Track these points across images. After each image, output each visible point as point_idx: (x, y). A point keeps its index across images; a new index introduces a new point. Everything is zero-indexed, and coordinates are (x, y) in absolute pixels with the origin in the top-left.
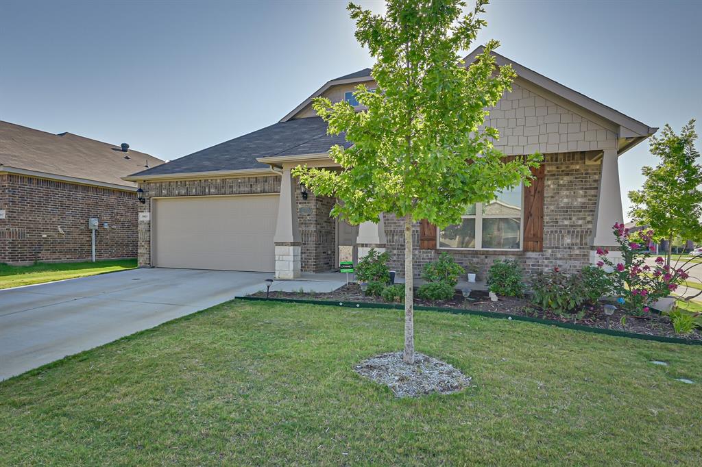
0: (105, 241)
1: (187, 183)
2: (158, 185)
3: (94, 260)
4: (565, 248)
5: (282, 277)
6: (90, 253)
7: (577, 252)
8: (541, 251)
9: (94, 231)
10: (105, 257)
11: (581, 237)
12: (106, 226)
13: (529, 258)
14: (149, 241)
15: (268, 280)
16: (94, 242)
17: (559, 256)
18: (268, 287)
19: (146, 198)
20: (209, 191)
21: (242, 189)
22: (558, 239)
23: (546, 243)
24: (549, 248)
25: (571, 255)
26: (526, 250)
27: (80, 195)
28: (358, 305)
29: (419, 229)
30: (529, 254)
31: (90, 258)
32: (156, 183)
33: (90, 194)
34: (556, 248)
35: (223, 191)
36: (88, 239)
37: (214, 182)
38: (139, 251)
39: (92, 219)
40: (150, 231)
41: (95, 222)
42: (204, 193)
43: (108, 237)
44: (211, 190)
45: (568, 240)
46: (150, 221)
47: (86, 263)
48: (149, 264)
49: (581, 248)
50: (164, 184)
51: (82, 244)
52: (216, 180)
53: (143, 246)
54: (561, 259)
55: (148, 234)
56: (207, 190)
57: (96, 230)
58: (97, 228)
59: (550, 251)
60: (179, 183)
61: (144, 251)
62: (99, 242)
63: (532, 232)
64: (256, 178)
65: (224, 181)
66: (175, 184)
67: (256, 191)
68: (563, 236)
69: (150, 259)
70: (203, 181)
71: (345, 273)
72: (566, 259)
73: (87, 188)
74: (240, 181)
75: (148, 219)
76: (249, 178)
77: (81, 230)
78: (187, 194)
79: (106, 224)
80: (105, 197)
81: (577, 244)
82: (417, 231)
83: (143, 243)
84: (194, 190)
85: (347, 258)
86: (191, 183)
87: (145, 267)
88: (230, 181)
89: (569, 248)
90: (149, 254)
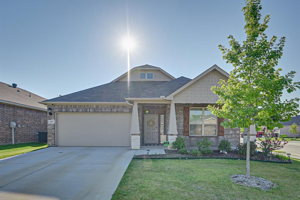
0: (18, 134)
1: (77, 106)
2: (60, 107)
3: (13, 144)
4: (230, 135)
5: (134, 148)
6: (11, 140)
7: (234, 136)
8: (223, 136)
9: (13, 129)
10: (19, 142)
11: (235, 131)
12: (19, 126)
13: (220, 138)
14: (55, 134)
15: (148, 150)
16: (13, 134)
17: (229, 137)
18: (148, 153)
19: (52, 112)
20: (89, 110)
21: (107, 110)
22: (228, 132)
23: (225, 133)
24: (226, 135)
25: (232, 137)
26: (218, 135)
27: (5, 109)
28: (187, 158)
29: (183, 128)
30: (220, 137)
31: (11, 143)
32: (58, 106)
33: (11, 109)
34: (228, 135)
35: (97, 111)
36: (10, 133)
37: (92, 107)
38: (48, 138)
39: (12, 122)
40: (55, 128)
41: (14, 124)
42: (86, 111)
43: (20, 131)
44: (90, 110)
45: (231, 132)
46: (55, 124)
47: (9, 145)
48: (55, 145)
49: (235, 135)
50: (63, 106)
51: (7, 136)
52: (93, 106)
53: (51, 136)
54: (229, 138)
55: (54, 130)
56: (88, 110)
57: (14, 128)
58: (15, 127)
59: (226, 136)
60: (72, 106)
61: (52, 139)
62: (16, 134)
63: (221, 129)
64: (114, 106)
65: (97, 106)
66: (70, 106)
67: (113, 111)
68: (230, 131)
69: (55, 142)
70: (86, 106)
71: (166, 146)
72: (230, 138)
73: (9, 106)
74: (105, 107)
75: (54, 123)
76: (110, 106)
77: (7, 128)
78: (77, 111)
79: (19, 125)
80: (18, 111)
81: (234, 134)
82: (182, 129)
83: (51, 135)
84: (81, 110)
85: (164, 140)
86: (79, 107)
87: (52, 146)
88: (101, 106)
89: (232, 135)
90: (55, 140)
